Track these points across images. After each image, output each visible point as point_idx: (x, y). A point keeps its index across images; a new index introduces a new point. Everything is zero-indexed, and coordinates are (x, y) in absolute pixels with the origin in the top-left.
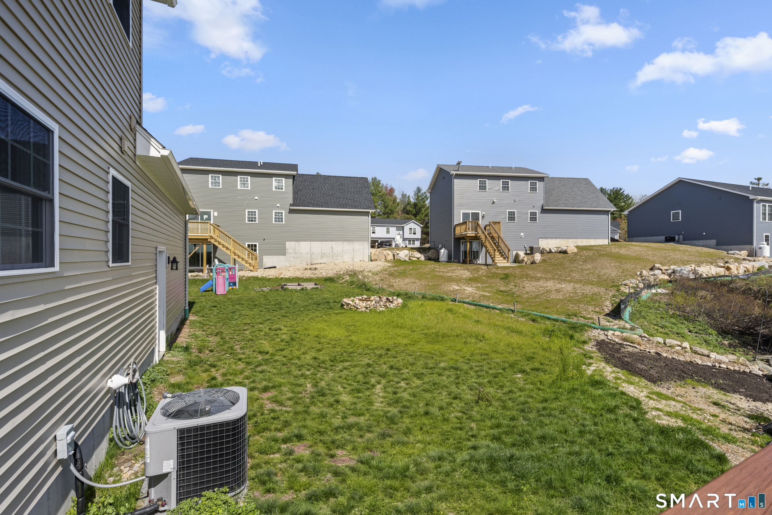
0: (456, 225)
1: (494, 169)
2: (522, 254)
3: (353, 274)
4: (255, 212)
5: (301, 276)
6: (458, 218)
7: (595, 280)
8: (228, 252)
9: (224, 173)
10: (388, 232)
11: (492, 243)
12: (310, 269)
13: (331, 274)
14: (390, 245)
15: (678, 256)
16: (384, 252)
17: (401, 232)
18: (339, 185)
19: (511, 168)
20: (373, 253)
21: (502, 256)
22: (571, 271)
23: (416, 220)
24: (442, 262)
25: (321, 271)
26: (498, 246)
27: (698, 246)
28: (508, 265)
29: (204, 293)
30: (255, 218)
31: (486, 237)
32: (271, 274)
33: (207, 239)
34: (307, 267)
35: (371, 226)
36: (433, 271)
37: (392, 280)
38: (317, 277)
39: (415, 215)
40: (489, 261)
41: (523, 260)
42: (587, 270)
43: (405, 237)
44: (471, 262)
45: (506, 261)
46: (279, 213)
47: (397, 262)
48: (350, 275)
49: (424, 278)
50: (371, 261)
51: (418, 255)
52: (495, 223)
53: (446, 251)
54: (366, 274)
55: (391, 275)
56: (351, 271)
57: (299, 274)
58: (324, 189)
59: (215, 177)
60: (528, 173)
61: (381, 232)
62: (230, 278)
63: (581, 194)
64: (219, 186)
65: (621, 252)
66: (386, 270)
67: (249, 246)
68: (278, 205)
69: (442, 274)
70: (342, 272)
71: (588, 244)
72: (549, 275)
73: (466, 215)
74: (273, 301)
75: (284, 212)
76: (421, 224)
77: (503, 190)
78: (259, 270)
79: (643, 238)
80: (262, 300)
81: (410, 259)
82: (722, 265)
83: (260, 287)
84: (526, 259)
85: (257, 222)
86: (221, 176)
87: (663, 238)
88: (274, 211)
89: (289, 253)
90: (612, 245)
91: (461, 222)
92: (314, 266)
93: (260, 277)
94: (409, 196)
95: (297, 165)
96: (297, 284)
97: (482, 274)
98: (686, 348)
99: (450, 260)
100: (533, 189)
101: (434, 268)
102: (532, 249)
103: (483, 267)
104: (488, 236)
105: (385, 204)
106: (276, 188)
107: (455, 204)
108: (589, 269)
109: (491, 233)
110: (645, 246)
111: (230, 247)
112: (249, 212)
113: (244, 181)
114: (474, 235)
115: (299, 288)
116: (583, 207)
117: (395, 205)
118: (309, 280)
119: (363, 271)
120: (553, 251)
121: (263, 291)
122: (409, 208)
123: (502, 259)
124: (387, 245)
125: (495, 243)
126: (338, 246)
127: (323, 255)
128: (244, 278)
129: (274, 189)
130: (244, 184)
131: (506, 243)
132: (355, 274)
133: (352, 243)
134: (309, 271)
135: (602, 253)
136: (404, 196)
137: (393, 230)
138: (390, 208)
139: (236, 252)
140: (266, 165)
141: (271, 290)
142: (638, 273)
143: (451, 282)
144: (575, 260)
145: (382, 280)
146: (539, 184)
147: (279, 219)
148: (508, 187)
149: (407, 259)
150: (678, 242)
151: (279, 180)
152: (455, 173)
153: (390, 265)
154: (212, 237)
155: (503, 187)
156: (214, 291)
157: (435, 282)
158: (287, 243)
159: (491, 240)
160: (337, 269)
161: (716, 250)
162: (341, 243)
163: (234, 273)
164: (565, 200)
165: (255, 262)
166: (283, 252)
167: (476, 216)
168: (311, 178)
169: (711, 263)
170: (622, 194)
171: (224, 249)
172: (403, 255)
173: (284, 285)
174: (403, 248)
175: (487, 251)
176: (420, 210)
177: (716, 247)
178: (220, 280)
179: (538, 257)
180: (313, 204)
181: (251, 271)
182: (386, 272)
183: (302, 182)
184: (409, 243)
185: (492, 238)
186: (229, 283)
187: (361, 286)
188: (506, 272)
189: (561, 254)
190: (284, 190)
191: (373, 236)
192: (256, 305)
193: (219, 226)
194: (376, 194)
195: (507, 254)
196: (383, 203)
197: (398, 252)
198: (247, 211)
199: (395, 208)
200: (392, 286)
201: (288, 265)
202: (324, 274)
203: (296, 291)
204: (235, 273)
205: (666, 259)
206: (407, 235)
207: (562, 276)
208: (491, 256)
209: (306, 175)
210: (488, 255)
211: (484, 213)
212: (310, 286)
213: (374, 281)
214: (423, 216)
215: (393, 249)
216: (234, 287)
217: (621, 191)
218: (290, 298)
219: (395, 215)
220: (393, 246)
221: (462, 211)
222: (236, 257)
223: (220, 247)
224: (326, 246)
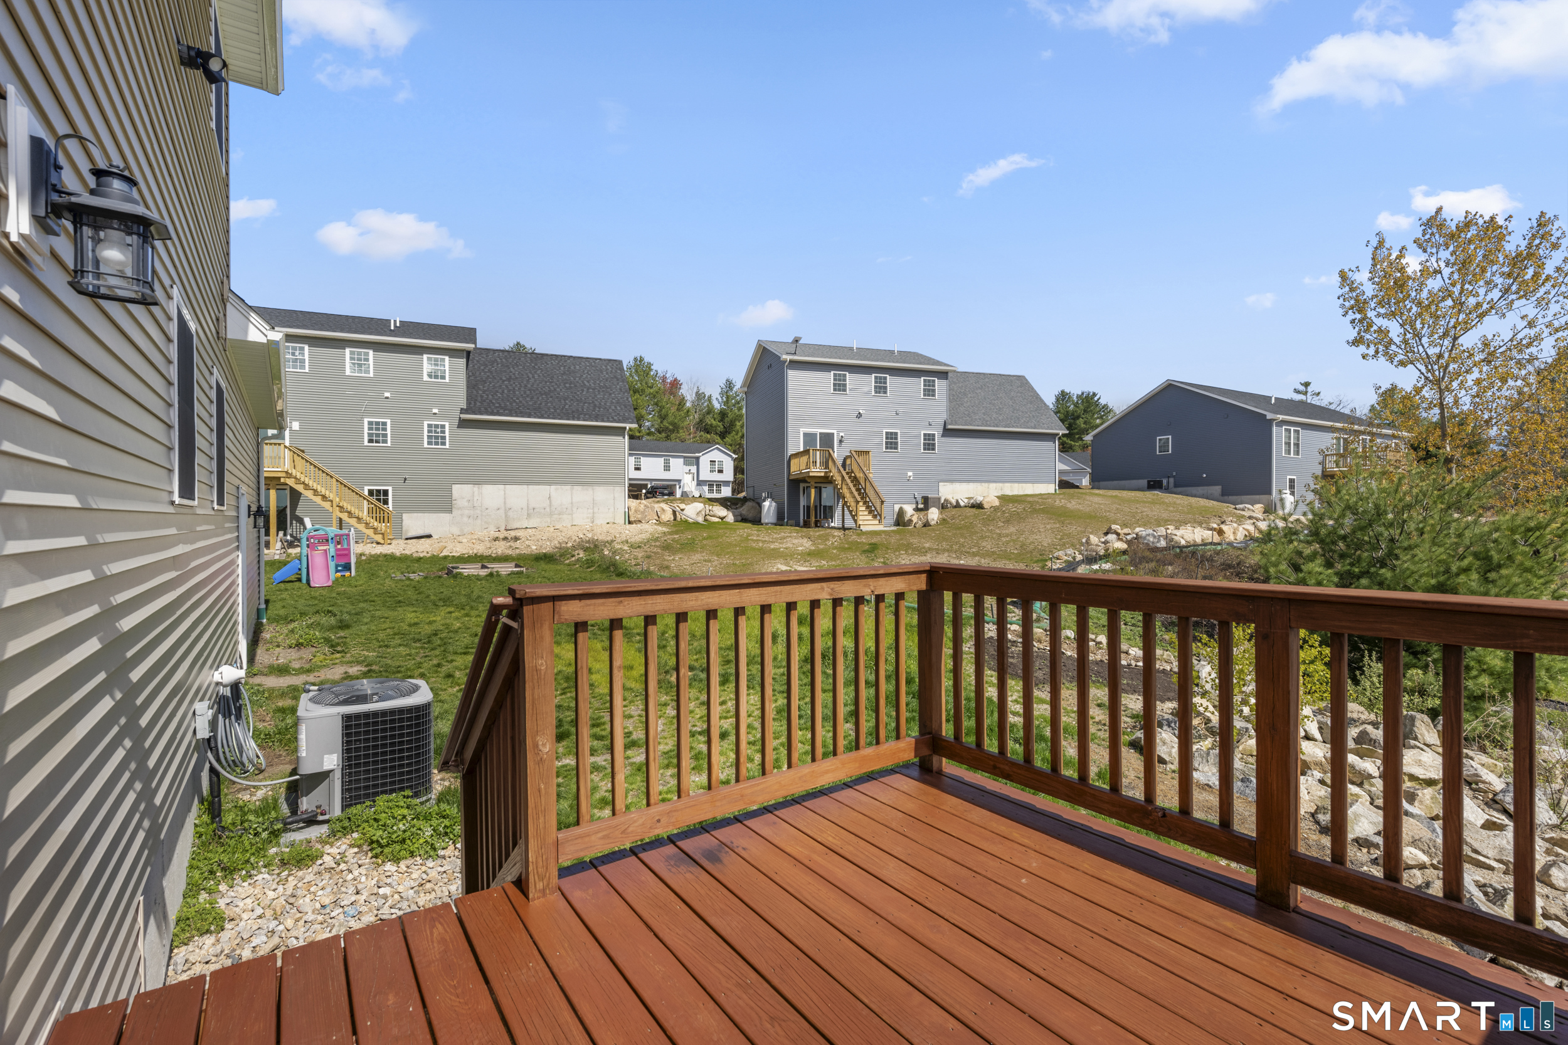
0: (792, 455)
1: (863, 352)
2: (909, 509)
3: (593, 547)
4: (385, 424)
5: (487, 553)
6: (795, 443)
7: (1016, 552)
8: (327, 505)
9: (313, 341)
10: (667, 468)
11: (853, 489)
12: (505, 539)
13: (547, 548)
14: (671, 494)
15: (1156, 512)
16: (656, 506)
17: (694, 469)
18: (564, 373)
19: (892, 352)
20: (633, 509)
21: (870, 512)
22: (982, 538)
23: (725, 445)
24: (767, 524)
25: (527, 542)
26: (864, 496)
27: (1195, 496)
28: (881, 528)
29: (282, 585)
30: (385, 435)
31: (843, 477)
32: (422, 548)
33: (279, 478)
34: (497, 534)
35: (630, 455)
36: (747, 539)
37: (667, 558)
38: (520, 555)
39: (723, 435)
40: (849, 523)
41: (910, 521)
42: (1007, 536)
43: (701, 479)
44: (817, 525)
45: (877, 522)
46: (437, 426)
47: (680, 524)
48: (586, 550)
49: (728, 553)
50: (630, 523)
51: (721, 511)
52: (860, 453)
53: (774, 504)
54: (618, 546)
55: (667, 547)
56: (588, 542)
57: (480, 549)
58: (532, 380)
59: (294, 348)
60: (921, 363)
61: (652, 468)
62: (338, 555)
63: (1011, 403)
64: (303, 367)
65: (1069, 505)
66: (656, 540)
67: (371, 492)
68: (435, 411)
69: (761, 545)
70: (570, 545)
71: (1021, 493)
72: (945, 545)
73: (809, 438)
74: (435, 595)
75: (447, 424)
76: (734, 452)
77: (876, 392)
78: (394, 542)
79: (1115, 482)
80: (410, 592)
81: (706, 520)
82: (1215, 526)
83: (402, 573)
84: (915, 519)
85: (389, 444)
86: (306, 347)
87: (1144, 482)
88: (426, 423)
89: (459, 509)
90: (1060, 494)
91: (802, 449)
92: (513, 534)
93: (398, 554)
94: (710, 397)
95: (474, 330)
96: (479, 565)
97: (833, 543)
98: (1100, 643)
99: (780, 520)
100: (929, 392)
101: (749, 535)
102: (926, 500)
103: (836, 533)
104: (846, 477)
105: (661, 411)
106: (430, 376)
107: (790, 417)
108: (1011, 535)
109: (852, 472)
110: (1112, 496)
111: (332, 496)
112: (370, 423)
113: (359, 359)
114: (823, 474)
115: (484, 573)
116: (1013, 427)
117: (682, 413)
118: (504, 559)
119: (612, 541)
120: (962, 504)
121: (409, 579)
122: (709, 420)
123: (870, 517)
124: (663, 494)
125: (858, 490)
126: (561, 495)
127: (531, 512)
128: (364, 558)
129: (426, 378)
130: (360, 365)
131: (878, 489)
132: (596, 546)
133: (590, 488)
134: (502, 543)
135: (1038, 507)
136: (699, 396)
137: (677, 463)
138: (671, 418)
139: (345, 505)
140: (408, 328)
141: (426, 578)
142: (1084, 541)
143: (776, 558)
144: (993, 520)
145: (648, 557)
146: (940, 385)
147: (437, 437)
148: (885, 388)
149: (700, 519)
150: (1167, 490)
151: (436, 360)
152: (788, 358)
153: (665, 529)
154: (289, 475)
155: (876, 387)
156: (304, 580)
157: (747, 559)
158: (455, 487)
159: (851, 485)
160: (561, 539)
161: (1219, 504)
162: (568, 487)
163: (345, 546)
164: (984, 414)
165: (386, 526)
166: (446, 505)
167: (827, 439)
168: (506, 358)
169: (1200, 524)
170: (1097, 404)
171: (318, 500)
172: (693, 511)
173: (453, 568)
174: (694, 499)
175: (846, 503)
176: (732, 424)
177: (1222, 498)
178: (318, 559)
179: (934, 514)
180: (510, 411)
181: (378, 543)
182: (658, 544)
183: (486, 365)
184: (711, 491)
185: (855, 480)
186: (337, 566)
187: (608, 568)
188: (874, 540)
189: (974, 510)
190: (447, 380)
191: (635, 475)
192: (400, 602)
193: (303, 451)
194: (643, 391)
195: (878, 509)
196: (657, 409)
197: (683, 506)
198: (366, 420)
199: (683, 419)
200: (667, 567)
201: (456, 531)
202: (534, 547)
203: (478, 578)
204: (349, 544)
205: (1134, 517)
206: (706, 475)
207: (964, 547)
208: (851, 512)
209: (495, 351)
210: (846, 512)
211: (842, 434)
212: (505, 569)
213: (631, 559)
214: (738, 437)
215: (676, 500)
216: (347, 574)
217: (1096, 399)
218: (467, 590)
219: (682, 434)
220: (678, 494)
221: (802, 430)
222: (344, 516)
223: (308, 494)
224: (537, 494)
